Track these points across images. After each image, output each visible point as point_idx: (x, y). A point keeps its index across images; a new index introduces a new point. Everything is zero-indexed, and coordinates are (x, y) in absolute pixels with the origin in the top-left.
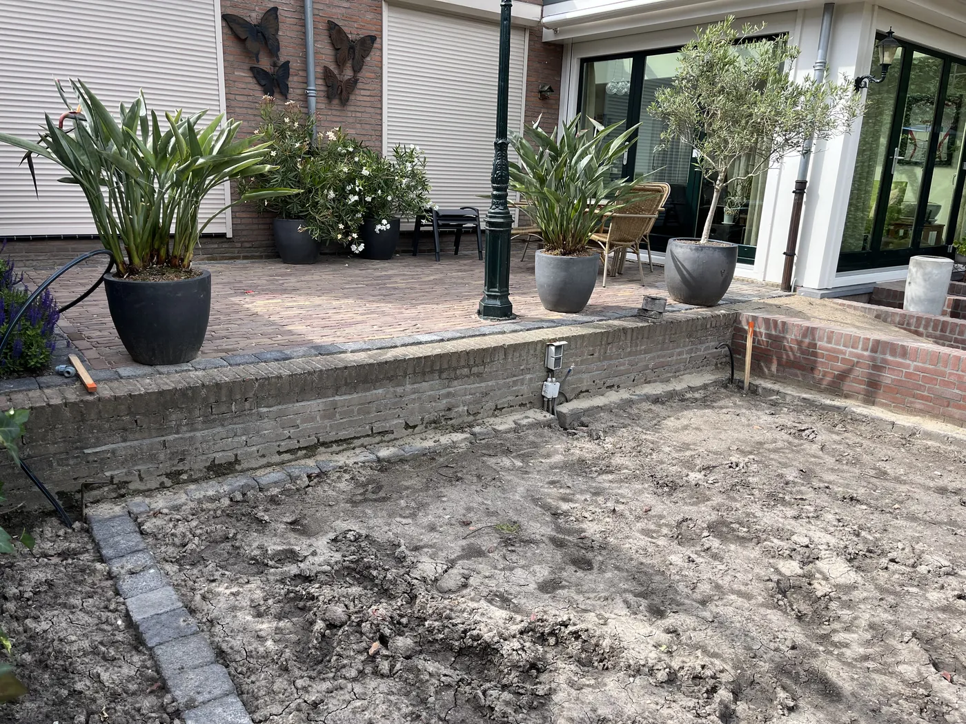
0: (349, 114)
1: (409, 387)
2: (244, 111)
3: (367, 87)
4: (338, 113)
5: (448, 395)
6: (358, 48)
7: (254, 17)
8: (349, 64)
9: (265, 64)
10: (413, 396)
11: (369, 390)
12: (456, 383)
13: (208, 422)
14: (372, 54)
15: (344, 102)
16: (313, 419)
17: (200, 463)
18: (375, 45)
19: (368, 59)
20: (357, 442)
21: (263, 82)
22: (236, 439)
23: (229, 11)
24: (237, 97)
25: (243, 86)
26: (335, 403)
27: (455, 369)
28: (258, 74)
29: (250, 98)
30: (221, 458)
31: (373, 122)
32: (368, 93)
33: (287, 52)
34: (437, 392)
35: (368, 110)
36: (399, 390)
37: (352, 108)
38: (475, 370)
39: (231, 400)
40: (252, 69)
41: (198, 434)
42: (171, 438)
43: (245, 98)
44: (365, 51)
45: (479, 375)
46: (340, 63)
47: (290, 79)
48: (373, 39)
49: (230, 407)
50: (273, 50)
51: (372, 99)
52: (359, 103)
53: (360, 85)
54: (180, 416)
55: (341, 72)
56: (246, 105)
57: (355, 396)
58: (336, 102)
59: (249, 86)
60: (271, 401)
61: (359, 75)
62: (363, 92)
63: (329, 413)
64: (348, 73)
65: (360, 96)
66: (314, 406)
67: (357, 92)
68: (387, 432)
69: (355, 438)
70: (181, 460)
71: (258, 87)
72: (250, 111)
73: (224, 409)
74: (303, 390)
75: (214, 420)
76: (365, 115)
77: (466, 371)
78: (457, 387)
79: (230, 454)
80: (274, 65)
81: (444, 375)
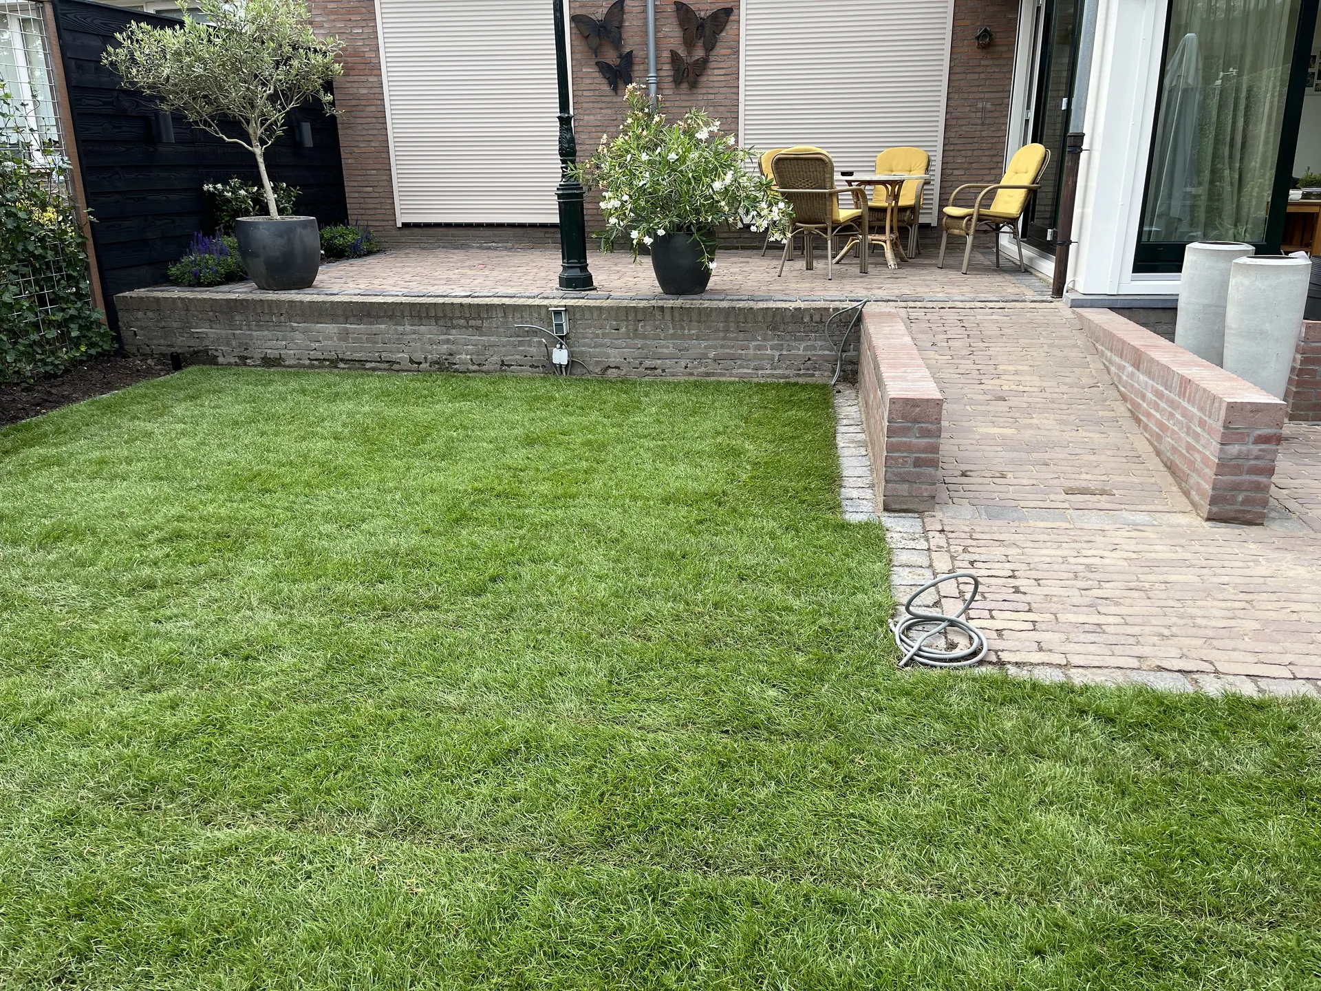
0: (700, 97)
1: (408, 328)
2: (591, 105)
3: (721, 65)
4: (687, 98)
5: (447, 341)
6: (708, 26)
7: (599, 14)
8: (700, 43)
9: (611, 57)
10: (414, 336)
11: (372, 324)
12: (454, 331)
13: (260, 327)
14: (728, 27)
15: (694, 85)
16: (331, 339)
17: (258, 355)
18: (732, 18)
19: (723, 34)
20: (368, 365)
21: (608, 76)
22: (279, 342)
23: (578, 12)
24: (585, 93)
25: (590, 81)
26: (346, 329)
27: (451, 319)
28: (604, 68)
29: (597, 92)
30: (272, 353)
31: (728, 102)
32: (722, 72)
33: (631, 42)
34: (436, 337)
35: (722, 90)
36: (400, 328)
37: (703, 91)
38: (472, 323)
39: (272, 314)
40: (597, 64)
41: (254, 333)
42: (238, 332)
43: (591, 93)
44: (717, 26)
45: (478, 328)
46: (689, 43)
47: (636, 67)
48: (728, 12)
49: (271, 318)
50: (617, 42)
51: (728, 78)
52: (711, 84)
53: (713, 65)
54: (242, 318)
55: (690, 54)
56: (593, 99)
57: (362, 326)
58: (685, 86)
59: (596, 81)
60: (298, 319)
61: (714, 52)
62: (716, 72)
63: (344, 336)
64: (699, 53)
65: (714, 76)
66: (331, 328)
67: (709, 72)
68: (394, 362)
69: (367, 361)
70: (246, 349)
71: (605, 81)
72: (596, 105)
73: (267, 318)
74: (320, 315)
75: (262, 326)
76: (718, 96)
77: (462, 322)
78: (454, 335)
79: (276, 352)
80: (620, 57)
81: (441, 322)
